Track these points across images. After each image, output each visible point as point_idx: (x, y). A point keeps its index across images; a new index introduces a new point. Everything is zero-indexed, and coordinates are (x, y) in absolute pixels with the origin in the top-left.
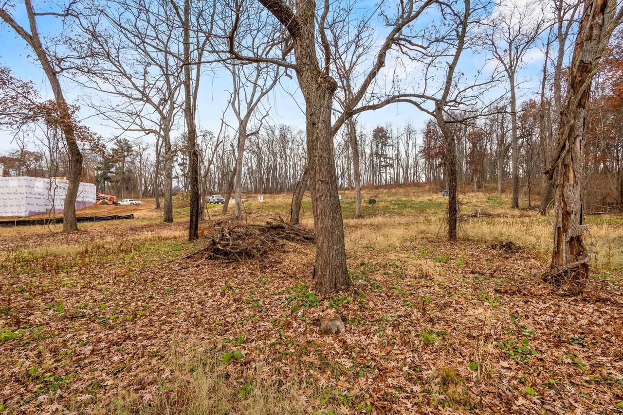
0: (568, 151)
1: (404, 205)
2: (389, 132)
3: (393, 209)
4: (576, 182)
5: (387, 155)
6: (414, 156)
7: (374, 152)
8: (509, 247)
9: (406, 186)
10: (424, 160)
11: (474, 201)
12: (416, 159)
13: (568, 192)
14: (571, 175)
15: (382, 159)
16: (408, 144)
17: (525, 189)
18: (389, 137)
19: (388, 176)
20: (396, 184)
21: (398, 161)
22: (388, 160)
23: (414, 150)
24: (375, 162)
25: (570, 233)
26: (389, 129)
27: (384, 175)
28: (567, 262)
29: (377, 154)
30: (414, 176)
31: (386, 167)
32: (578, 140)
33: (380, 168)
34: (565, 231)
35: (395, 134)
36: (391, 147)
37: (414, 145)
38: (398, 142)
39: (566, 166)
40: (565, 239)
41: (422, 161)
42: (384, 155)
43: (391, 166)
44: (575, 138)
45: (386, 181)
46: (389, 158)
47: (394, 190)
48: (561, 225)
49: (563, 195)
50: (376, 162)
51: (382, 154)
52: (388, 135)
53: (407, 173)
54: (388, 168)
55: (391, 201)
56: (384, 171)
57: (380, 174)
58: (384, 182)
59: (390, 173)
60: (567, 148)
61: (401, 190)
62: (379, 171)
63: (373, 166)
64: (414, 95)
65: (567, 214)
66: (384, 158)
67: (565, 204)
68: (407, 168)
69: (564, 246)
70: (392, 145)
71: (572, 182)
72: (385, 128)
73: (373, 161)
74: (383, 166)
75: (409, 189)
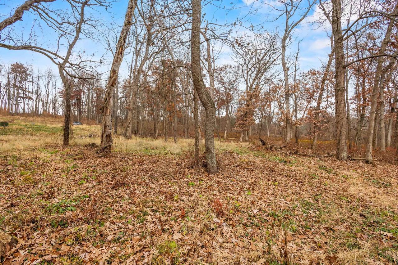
0: (108, 102)
1: (39, 129)
2: (30, 70)
3: (27, 131)
4: (109, 114)
5: (26, 88)
6: (54, 94)
7: (12, 83)
8: (93, 146)
9: (45, 116)
10: (62, 99)
11: (93, 129)
12: (55, 97)
13: (107, 118)
14: (108, 111)
15: (20, 91)
16: (48, 84)
17: (120, 124)
18: (29, 74)
19: (26, 106)
20: (35, 114)
21: (37, 96)
22: (27, 93)
23: (54, 90)
24: (12, 92)
25: (106, 133)
26: (30, 68)
27: (22, 105)
28: (105, 145)
29: (14, 85)
30: (52, 109)
31: (24, 98)
32: (111, 98)
33: (17, 98)
34: (105, 133)
35: (36, 74)
36: (31, 83)
37: (54, 86)
38: (38, 81)
39: (107, 107)
40: (105, 136)
41: (60, 100)
42: (23, 88)
43: (30, 98)
44: (110, 98)
45: (24, 110)
46: (29, 92)
47: (31, 118)
48: (103, 131)
49: (105, 119)
50: (14, 92)
51: (20, 87)
52: (28, 72)
53: (46, 107)
54: (27, 100)
55: (26, 125)
56: (23, 102)
57: (17, 104)
58: (21, 111)
59: (28, 104)
60: (107, 101)
61: (39, 119)
62: (17, 101)
63: (9, 95)
64: (49, 52)
65: (106, 126)
66: (23, 90)
67: (106, 122)
68: (47, 103)
69: (104, 139)
70: (32, 82)
71: (108, 114)
72: (25, 66)
73: (9, 91)
74: (21, 97)
75: (47, 118)
